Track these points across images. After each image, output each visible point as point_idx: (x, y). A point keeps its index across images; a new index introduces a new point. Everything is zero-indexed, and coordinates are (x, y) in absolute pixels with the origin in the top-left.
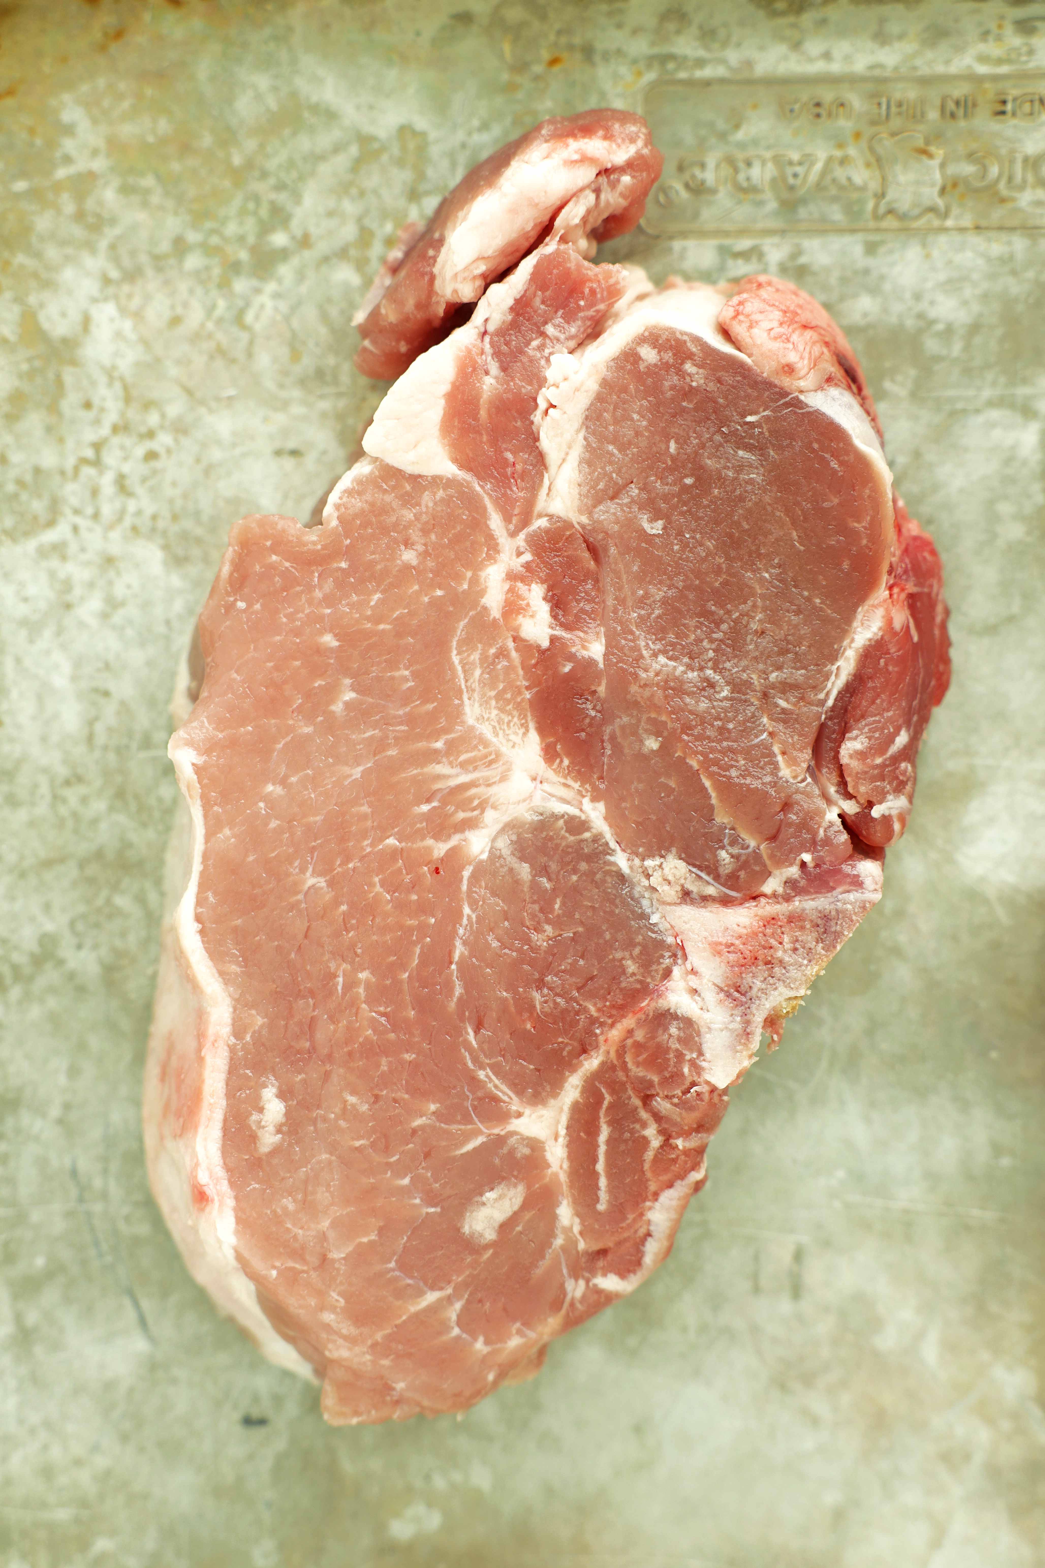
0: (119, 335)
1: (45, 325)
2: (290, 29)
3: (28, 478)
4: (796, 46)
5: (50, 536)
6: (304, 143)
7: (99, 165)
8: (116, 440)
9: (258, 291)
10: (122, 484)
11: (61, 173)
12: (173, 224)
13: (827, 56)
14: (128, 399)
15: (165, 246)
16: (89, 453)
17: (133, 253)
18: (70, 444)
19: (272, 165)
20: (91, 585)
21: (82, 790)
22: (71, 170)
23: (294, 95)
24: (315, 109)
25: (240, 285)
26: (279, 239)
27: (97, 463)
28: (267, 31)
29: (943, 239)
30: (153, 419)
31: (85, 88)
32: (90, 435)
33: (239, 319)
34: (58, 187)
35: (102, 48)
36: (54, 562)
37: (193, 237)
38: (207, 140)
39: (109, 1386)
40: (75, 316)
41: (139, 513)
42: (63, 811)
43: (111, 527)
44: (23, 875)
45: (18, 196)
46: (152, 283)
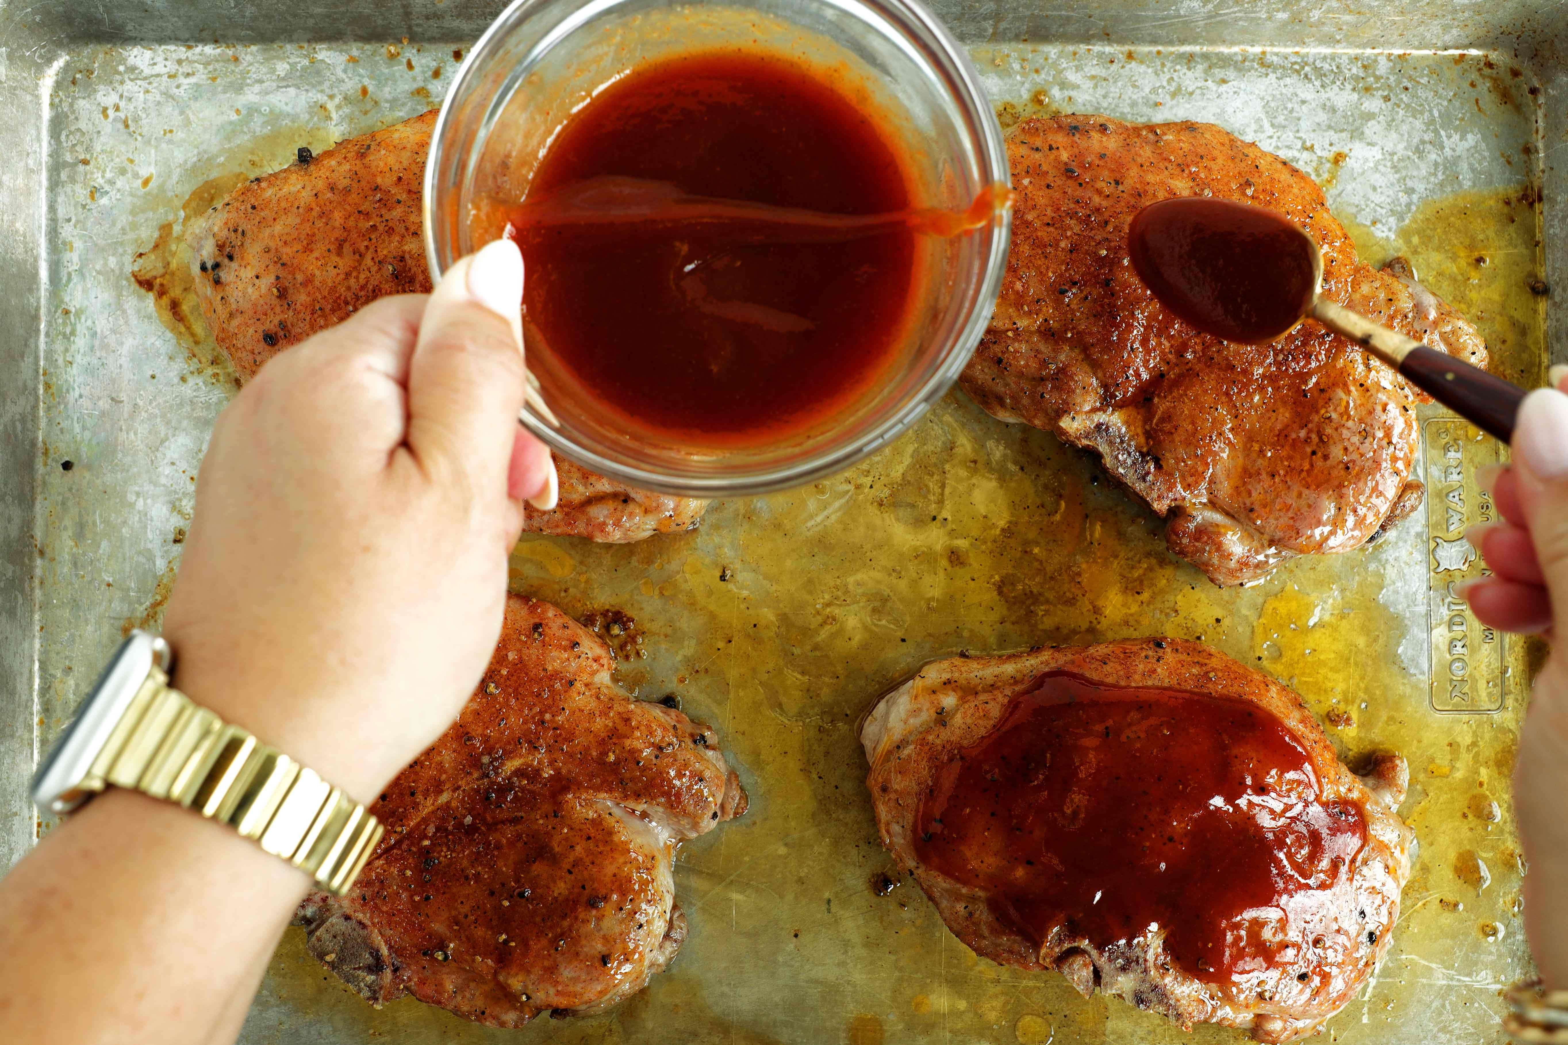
0: (1366, 160)
1: (1370, 124)
2: (1516, 247)
3: (1295, 114)
5: (1266, 125)
6: (1462, 253)
7: (1448, 152)
8: (1315, 158)
9: (1391, 229)
11: (1443, 133)
12: (1420, 187)
15: (1410, 184)
16: (1308, 144)
17: (1406, 168)
18: (1312, 135)
22: (1445, 138)
25: (1392, 221)
28: (1514, 235)
29: (1425, 571)
31: (1483, 146)
34: (1436, 132)
35: (1502, 154)
37: (1415, 197)
40: (1375, 138)
45: (1431, 111)
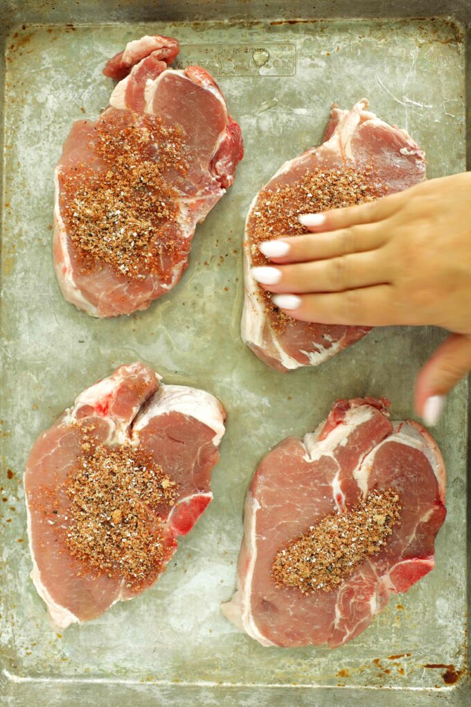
0: (54, 102)
1: (38, 100)
2: (92, 36)
3: (33, 133)
4: (202, 38)
5: (38, 146)
6: (95, 60)
7: (50, 66)
8: (53, 124)
9: (84, 91)
10: (54, 134)
11: (42, 68)
12: (66, 78)
13: (209, 40)
14: (55, 116)
15: (64, 83)
16: (47, 127)
17: (57, 84)
18: (43, 125)
19: (88, 65)
20: (47, 156)
21: (44, 201)
23: (93, 50)
24: (97, 53)
25: (80, 91)
26: (89, 80)
27: (48, 129)
28: (87, 37)
29: (234, 78)
30: (61, 120)
31: (47, 50)
32: (47, 123)
33: (80, 98)
34: (41, 71)
35: (52, 42)
36: (38, 151)
37: (70, 80)
38: (74, 60)
39: (49, 334)
40: (45, 98)
41: (57, 140)
42: (40, 206)
43: (52, 143)
44: (30, 220)
45: (33, 73)
46: (61, 90)
